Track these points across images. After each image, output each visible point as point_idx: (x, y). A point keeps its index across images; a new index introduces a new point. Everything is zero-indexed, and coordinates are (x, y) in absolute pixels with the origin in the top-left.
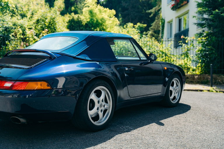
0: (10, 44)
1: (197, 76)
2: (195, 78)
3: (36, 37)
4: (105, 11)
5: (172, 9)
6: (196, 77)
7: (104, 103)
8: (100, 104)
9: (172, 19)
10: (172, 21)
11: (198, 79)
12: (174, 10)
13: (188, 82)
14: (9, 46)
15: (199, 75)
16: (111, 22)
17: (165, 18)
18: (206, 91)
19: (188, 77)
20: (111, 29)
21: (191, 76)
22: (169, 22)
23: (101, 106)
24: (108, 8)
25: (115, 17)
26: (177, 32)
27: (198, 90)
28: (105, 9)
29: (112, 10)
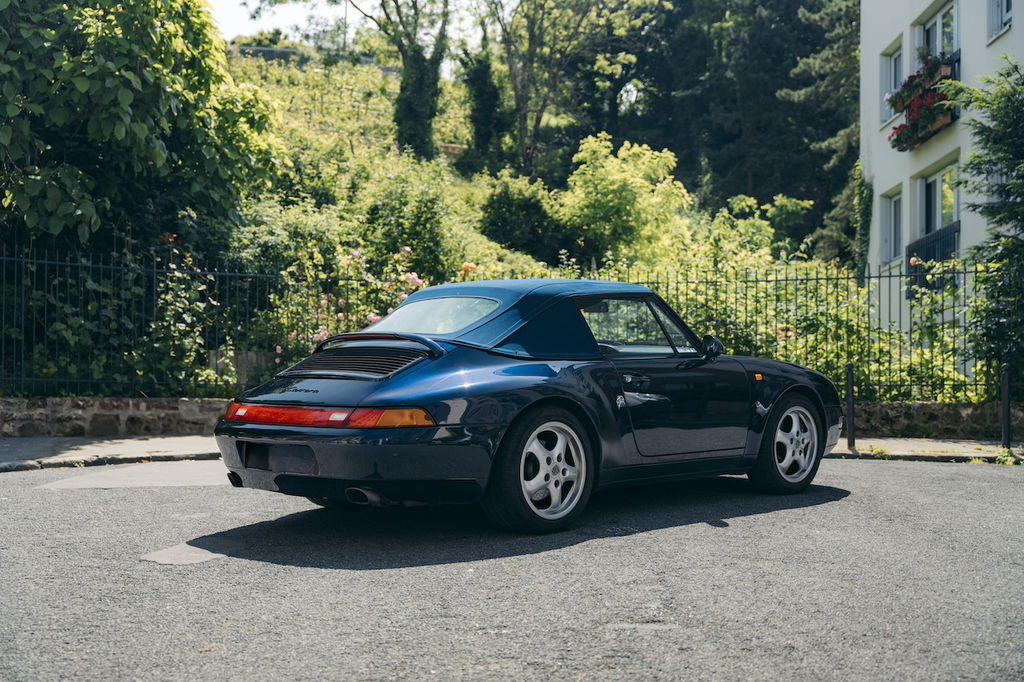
0: (284, 302)
1: (970, 411)
2: (961, 416)
3: (369, 275)
4: (637, 156)
5: (893, 147)
6: (965, 413)
7: (562, 465)
8: (553, 465)
9: (901, 184)
10: (900, 193)
11: (974, 422)
12: (902, 150)
13: (934, 434)
14: (280, 311)
15: (975, 407)
16: (656, 199)
17: (872, 178)
18: (980, 462)
19: (936, 413)
20: (658, 227)
21: (945, 409)
22: (887, 197)
23: (555, 470)
24: (645, 146)
25: (674, 180)
26: (918, 237)
27: (952, 458)
28: (636, 148)
29: (661, 152)
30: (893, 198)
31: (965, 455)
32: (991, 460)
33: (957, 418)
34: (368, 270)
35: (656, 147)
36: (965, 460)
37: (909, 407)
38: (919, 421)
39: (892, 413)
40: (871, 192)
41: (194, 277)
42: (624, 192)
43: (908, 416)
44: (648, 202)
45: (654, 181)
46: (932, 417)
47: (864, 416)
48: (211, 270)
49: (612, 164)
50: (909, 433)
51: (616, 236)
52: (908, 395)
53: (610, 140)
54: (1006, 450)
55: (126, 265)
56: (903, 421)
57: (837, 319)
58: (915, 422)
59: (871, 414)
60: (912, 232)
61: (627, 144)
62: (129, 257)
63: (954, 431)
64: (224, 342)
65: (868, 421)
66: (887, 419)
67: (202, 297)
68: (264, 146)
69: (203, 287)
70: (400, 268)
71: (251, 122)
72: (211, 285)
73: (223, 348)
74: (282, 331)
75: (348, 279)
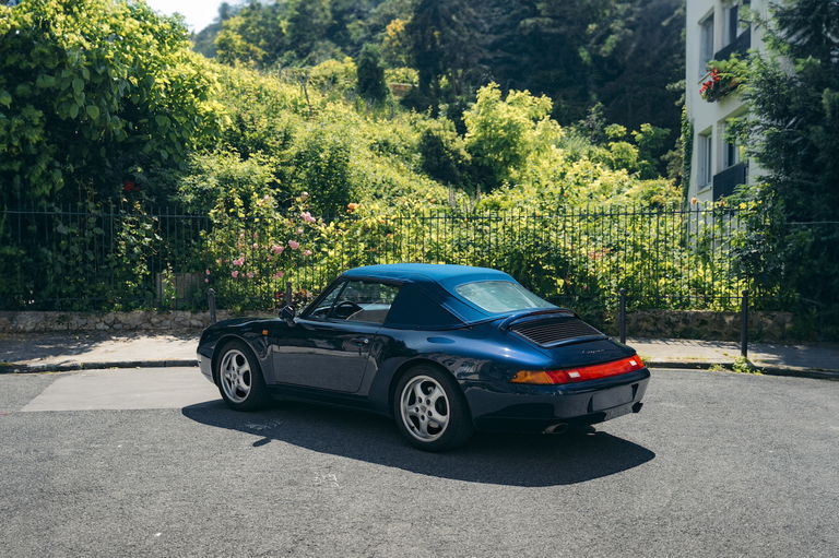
0: (211, 236)
1: (731, 318)
2: (725, 322)
3: (277, 214)
4: (519, 99)
5: (704, 98)
6: (728, 319)
9: (711, 127)
10: (711, 133)
12: (710, 101)
14: (209, 242)
15: (736, 315)
16: (538, 132)
17: (693, 120)
18: (720, 367)
19: (706, 319)
20: (539, 154)
21: (714, 317)
22: (702, 135)
24: (526, 91)
25: (550, 118)
26: (723, 169)
27: (698, 364)
28: (519, 94)
29: (540, 97)
30: (706, 135)
31: (708, 362)
32: (729, 367)
33: (722, 323)
34: (277, 210)
35: (536, 92)
36: (706, 366)
37: (686, 314)
38: (694, 326)
39: (673, 319)
40: (692, 130)
41: (143, 219)
42: (512, 127)
43: (686, 321)
44: (529, 135)
45: (536, 120)
46: (704, 322)
47: (653, 321)
48: (156, 214)
49: (502, 106)
50: (686, 335)
51: (506, 163)
52: (687, 304)
53: (499, 88)
54: (743, 357)
55: (89, 212)
56: (681, 325)
57: (634, 245)
58: (690, 326)
59: (657, 319)
60: (718, 167)
61: (511, 91)
62: (91, 205)
63: (720, 334)
64: (167, 268)
65: (655, 324)
66: (669, 324)
67: (148, 233)
68: (209, 109)
69: (149, 227)
70: (301, 208)
71: (196, 92)
72: (155, 224)
73: (165, 272)
74: (210, 258)
75: (262, 218)
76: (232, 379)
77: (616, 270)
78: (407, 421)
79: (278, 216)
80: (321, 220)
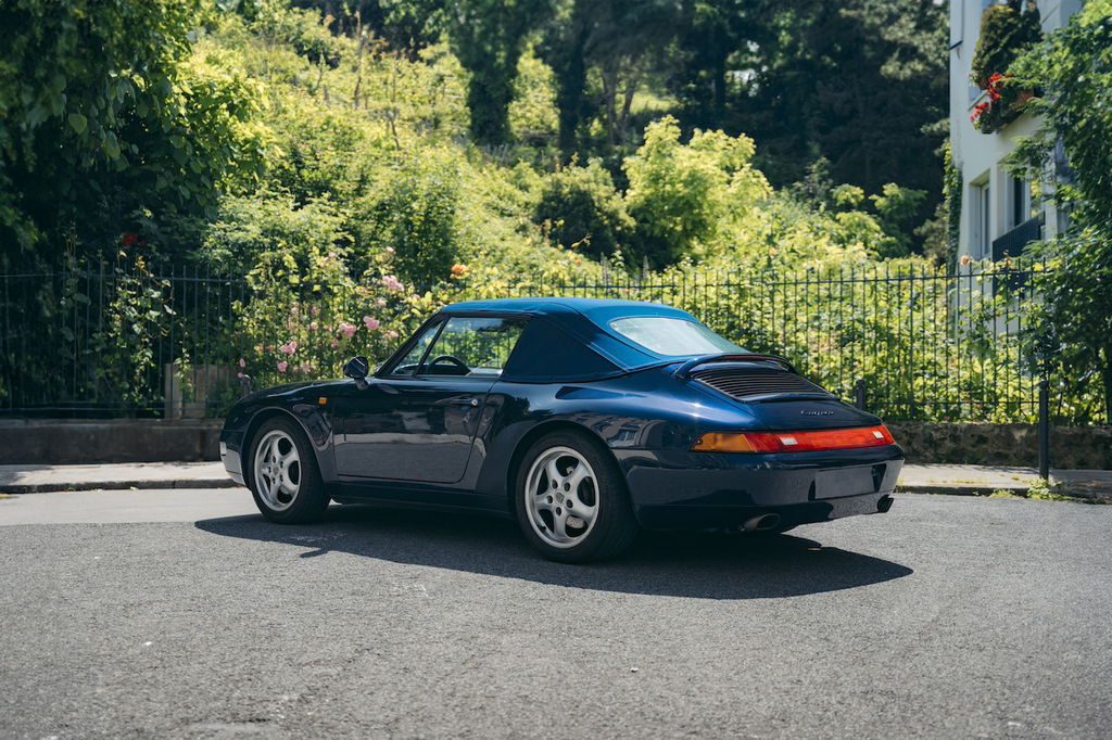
0: (249, 310)
1: (1024, 433)
2: (1014, 439)
3: (348, 279)
4: (709, 143)
5: (978, 129)
6: (1019, 435)
9: (989, 171)
10: (988, 182)
11: (1029, 446)
12: (987, 132)
13: (984, 460)
14: (245, 319)
15: (1030, 428)
16: (733, 189)
17: (962, 164)
19: (985, 435)
20: (734, 220)
21: (997, 431)
22: (977, 185)
24: (720, 132)
25: (751, 167)
26: (1006, 232)
27: (975, 489)
28: (709, 134)
29: (736, 137)
30: (981, 185)
32: (1022, 493)
33: (1009, 440)
34: (346, 273)
35: (733, 132)
36: (987, 492)
37: (956, 428)
38: (967, 444)
39: (936, 435)
40: (960, 179)
41: (147, 283)
42: (695, 180)
43: (955, 438)
44: (720, 194)
45: (730, 170)
46: (982, 440)
47: (905, 438)
48: (167, 275)
49: (682, 153)
50: (955, 458)
51: (687, 234)
52: (956, 414)
53: (677, 125)
54: (1043, 480)
55: (68, 270)
56: (949, 444)
57: (876, 327)
58: (962, 445)
59: (912, 436)
60: (1000, 229)
61: (697, 131)
62: (72, 260)
63: (1006, 456)
64: (181, 355)
65: (909, 443)
66: (931, 442)
67: (155, 304)
68: (250, 136)
69: (156, 294)
70: (383, 271)
71: (231, 108)
72: (166, 291)
73: (178, 361)
74: (248, 342)
75: (324, 285)
76: (271, 475)
77: (850, 363)
78: (534, 519)
79: (349, 282)
80: (411, 289)
